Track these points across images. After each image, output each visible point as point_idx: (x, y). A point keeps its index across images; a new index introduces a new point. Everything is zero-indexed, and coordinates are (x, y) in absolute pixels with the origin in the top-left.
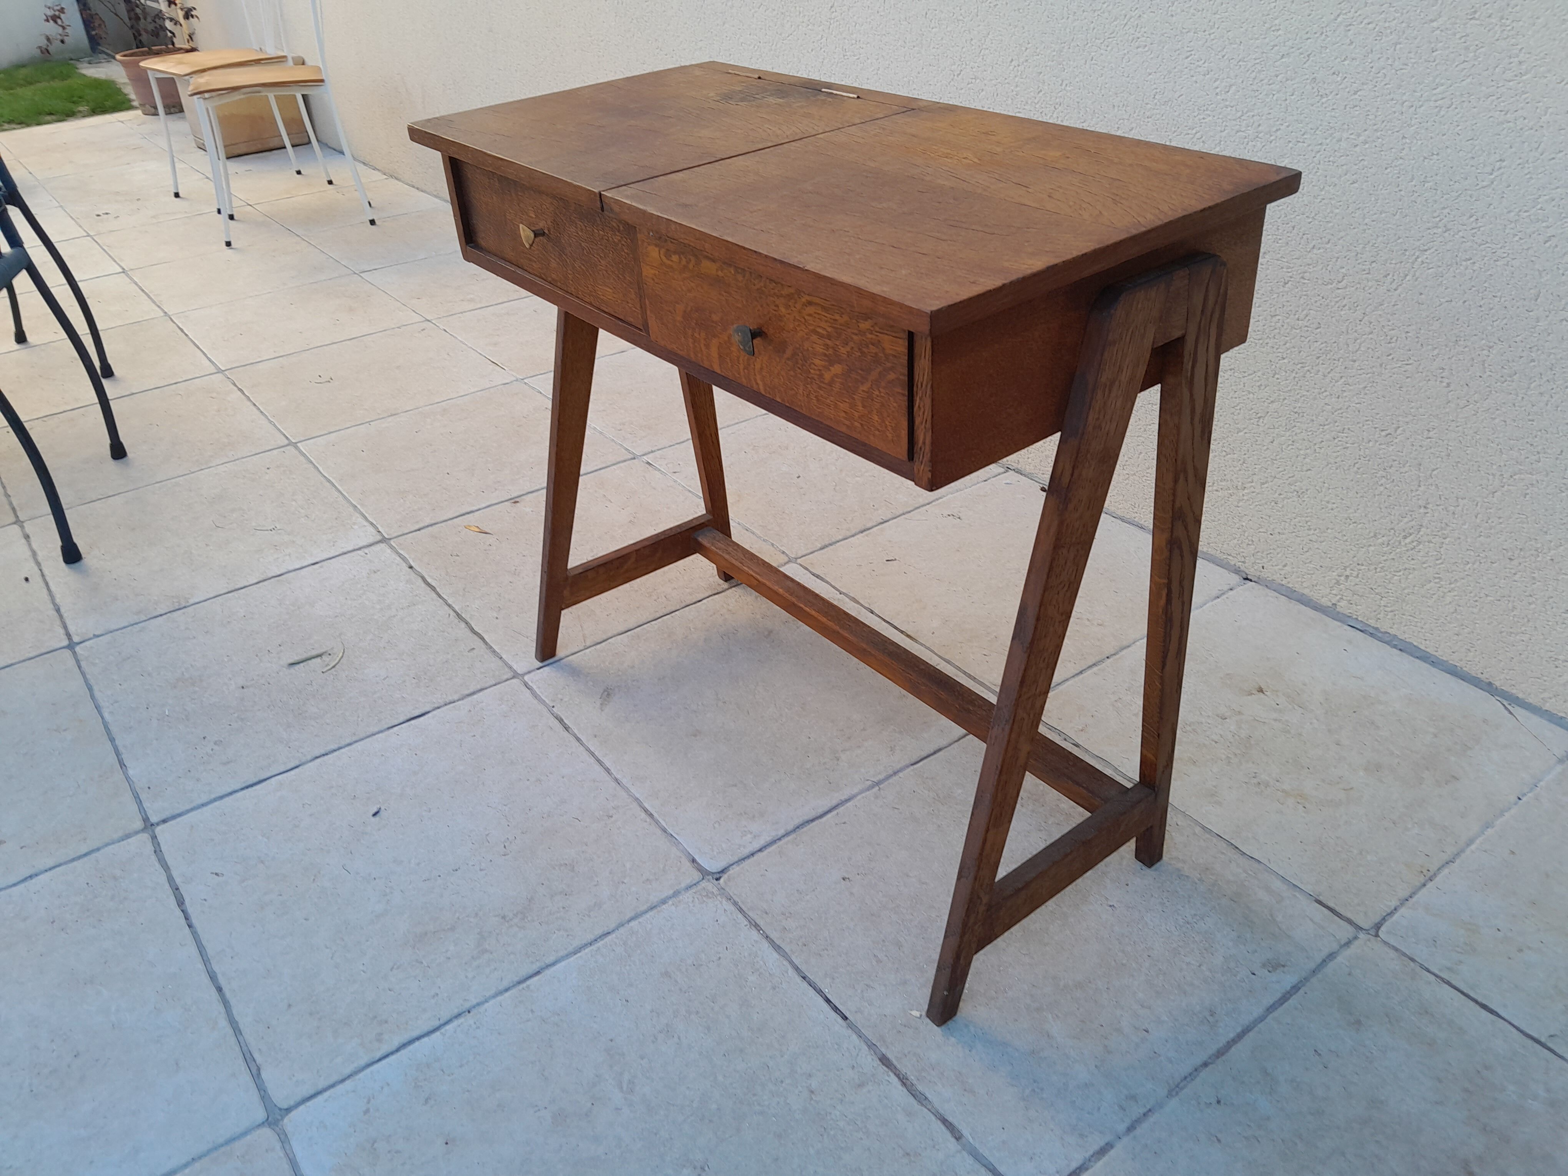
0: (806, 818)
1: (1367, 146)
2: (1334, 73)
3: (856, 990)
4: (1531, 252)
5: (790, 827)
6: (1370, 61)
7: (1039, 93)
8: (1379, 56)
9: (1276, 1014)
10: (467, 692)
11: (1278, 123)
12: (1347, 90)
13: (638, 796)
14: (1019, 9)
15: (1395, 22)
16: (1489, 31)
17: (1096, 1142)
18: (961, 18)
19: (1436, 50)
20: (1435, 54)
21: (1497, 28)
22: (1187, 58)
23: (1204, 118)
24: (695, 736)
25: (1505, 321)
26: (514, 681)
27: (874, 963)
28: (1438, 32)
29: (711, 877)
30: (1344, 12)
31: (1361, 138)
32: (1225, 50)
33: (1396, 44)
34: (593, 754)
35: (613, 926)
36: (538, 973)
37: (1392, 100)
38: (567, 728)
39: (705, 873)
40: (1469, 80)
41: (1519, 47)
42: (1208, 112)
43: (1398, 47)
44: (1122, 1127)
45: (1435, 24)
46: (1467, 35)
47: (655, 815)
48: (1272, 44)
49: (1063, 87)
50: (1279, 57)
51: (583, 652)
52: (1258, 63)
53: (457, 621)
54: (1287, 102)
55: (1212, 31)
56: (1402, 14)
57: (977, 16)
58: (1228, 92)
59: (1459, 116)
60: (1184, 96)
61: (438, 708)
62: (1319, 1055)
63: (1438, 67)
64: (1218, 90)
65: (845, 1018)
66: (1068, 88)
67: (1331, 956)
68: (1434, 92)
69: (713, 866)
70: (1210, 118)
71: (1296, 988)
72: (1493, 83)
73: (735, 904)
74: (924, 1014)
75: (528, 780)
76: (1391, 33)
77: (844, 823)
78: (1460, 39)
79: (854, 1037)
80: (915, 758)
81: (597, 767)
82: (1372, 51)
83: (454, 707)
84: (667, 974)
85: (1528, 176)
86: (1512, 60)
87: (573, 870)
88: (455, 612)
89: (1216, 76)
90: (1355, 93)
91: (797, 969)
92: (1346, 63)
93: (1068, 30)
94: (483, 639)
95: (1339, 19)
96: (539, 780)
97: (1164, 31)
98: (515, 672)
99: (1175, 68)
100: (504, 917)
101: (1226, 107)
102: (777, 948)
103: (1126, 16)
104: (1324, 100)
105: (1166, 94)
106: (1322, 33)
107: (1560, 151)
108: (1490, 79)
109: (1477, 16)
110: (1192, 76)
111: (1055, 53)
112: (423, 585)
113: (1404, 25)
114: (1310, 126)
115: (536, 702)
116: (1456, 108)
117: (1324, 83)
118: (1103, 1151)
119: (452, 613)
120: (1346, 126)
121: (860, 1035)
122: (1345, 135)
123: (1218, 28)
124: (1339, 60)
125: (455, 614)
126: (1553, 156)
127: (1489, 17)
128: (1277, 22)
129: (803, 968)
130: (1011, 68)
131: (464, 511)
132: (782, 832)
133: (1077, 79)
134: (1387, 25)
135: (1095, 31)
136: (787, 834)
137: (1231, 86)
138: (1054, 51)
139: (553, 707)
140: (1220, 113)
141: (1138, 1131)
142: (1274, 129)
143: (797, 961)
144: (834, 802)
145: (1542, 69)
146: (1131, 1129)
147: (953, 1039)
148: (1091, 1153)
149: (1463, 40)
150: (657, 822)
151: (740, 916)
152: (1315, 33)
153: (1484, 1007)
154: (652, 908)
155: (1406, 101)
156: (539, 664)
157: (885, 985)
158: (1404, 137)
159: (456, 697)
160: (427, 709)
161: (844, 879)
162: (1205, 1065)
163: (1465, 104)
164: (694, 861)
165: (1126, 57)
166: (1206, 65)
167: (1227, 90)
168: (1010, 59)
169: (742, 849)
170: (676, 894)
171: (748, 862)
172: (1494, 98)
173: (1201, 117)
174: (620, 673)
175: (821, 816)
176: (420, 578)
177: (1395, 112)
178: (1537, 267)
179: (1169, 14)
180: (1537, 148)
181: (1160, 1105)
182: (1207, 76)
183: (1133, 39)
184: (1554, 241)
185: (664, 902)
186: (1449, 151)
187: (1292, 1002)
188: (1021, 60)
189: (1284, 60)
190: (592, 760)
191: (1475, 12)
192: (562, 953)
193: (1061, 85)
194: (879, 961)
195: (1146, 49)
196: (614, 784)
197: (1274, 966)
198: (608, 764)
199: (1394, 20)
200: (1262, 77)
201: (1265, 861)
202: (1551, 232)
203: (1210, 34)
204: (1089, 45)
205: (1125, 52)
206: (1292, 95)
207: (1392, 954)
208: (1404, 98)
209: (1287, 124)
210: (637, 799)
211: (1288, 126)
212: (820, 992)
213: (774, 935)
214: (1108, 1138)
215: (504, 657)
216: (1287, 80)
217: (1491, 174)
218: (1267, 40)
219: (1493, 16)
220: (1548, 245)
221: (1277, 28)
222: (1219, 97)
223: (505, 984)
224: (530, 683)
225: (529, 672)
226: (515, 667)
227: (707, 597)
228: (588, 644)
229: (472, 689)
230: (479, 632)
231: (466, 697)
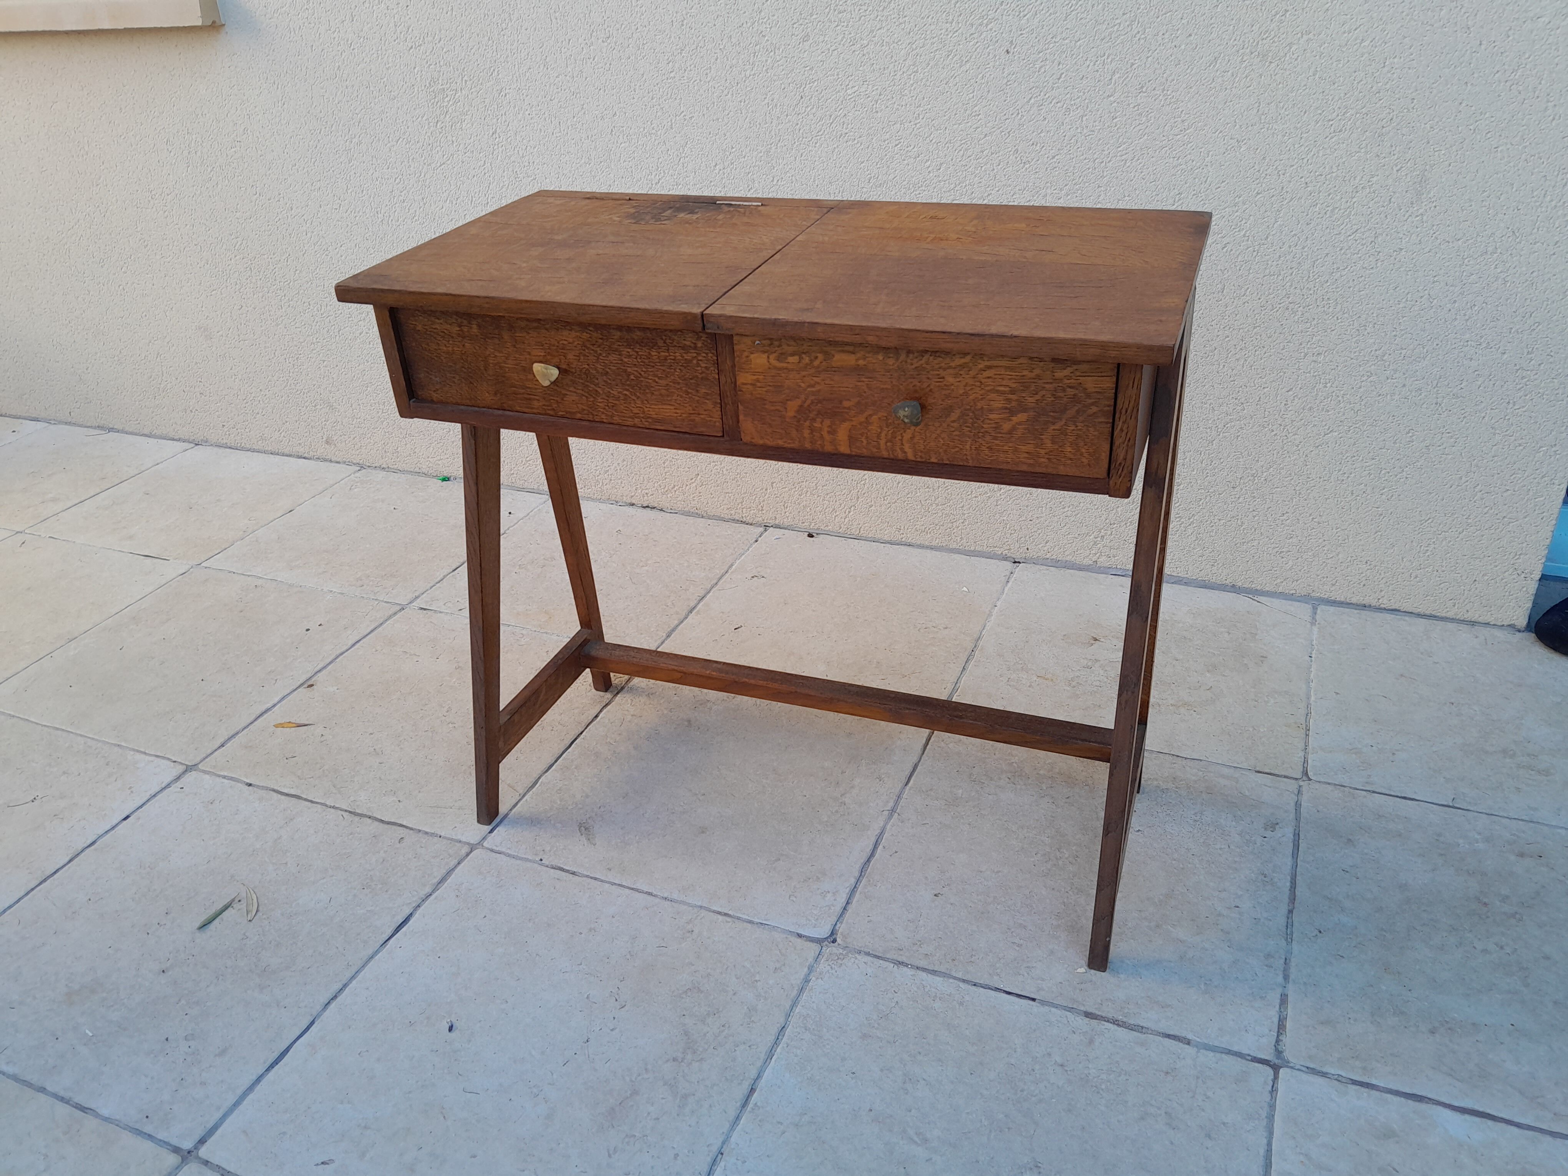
0: (862, 861)
1: (1069, 197)
2: (1033, 144)
3: (1023, 975)
4: (1213, 258)
5: (857, 874)
6: (1062, 131)
7: (749, 190)
8: (1069, 127)
9: (1300, 858)
10: (436, 881)
11: (989, 189)
12: (1046, 156)
13: (699, 904)
14: (718, 119)
15: (1078, 100)
16: (1155, 100)
17: (1274, 997)
18: (654, 131)
19: (1116, 118)
20: (1115, 121)
21: (1161, 97)
22: (896, 145)
23: (920, 194)
24: (703, 832)
25: (1201, 312)
26: (477, 852)
27: (1017, 948)
28: (1115, 104)
29: (826, 943)
30: (1035, 96)
31: (1063, 192)
32: (932, 136)
33: (1082, 116)
34: (622, 886)
35: (782, 1020)
36: (752, 1090)
37: (1085, 159)
38: (572, 875)
39: (819, 941)
40: (1146, 137)
41: (1180, 110)
42: (923, 188)
43: (1084, 119)
44: (1280, 979)
45: (1112, 98)
46: (1139, 105)
47: (730, 912)
48: (975, 126)
49: (775, 183)
50: (983, 136)
51: (524, 799)
52: (964, 143)
53: (357, 819)
54: (995, 171)
55: (918, 121)
56: (1084, 93)
57: (672, 128)
58: (940, 169)
59: (1141, 165)
60: (898, 177)
61: (419, 906)
62: (1347, 872)
63: (1120, 131)
64: (930, 169)
65: (1034, 1000)
66: (779, 183)
67: (1298, 805)
68: (1119, 149)
69: (823, 931)
70: (926, 193)
71: (1297, 836)
72: (1164, 138)
73: (868, 954)
74: (1086, 968)
75: (581, 933)
76: (1077, 108)
77: (896, 852)
78: (1134, 107)
79: (1053, 1010)
80: (905, 781)
81: (637, 895)
82: (1063, 123)
83: (436, 898)
84: (865, 1036)
85: (1202, 203)
86: (1176, 120)
87: (700, 991)
88: (346, 811)
89: (927, 158)
90: (1054, 157)
91: (964, 981)
92: (1042, 135)
93: (773, 133)
94: (403, 826)
95: (1032, 101)
96: (592, 929)
97: (871, 125)
98: (468, 844)
99: (886, 155)
100: (675, 1060)
101: (940, 181)
102: (934, 972)
103: (831, 116)
104: (1027, 166)
105: (880, 177)
106: (1018, 114)
107: (1223, 182)
108: (1161, 136)
109: (1144, 90)
110: (904, 160)
111: (761, 155)
112: (283, 797)
113: (1087, 101)
114: (1018, 188)
115: (519, 862)
116: (1138, 160)
117: (1026, 153)
118: (1284, 1000)
119: (345, 814)
120: (1049, 184)
121: (1056, 1006)
122: (1049, 191)
123: (923, 119)
124: (1034, 134)
125: (348, 813)
126: (1218, 185)
127: (1154, 89)
128: (976, 108)
129: (967, 977)
130: (717, 171)
131: (258, 713)
132: (853, 881)
133: (788, 175)
134: (1073, 102)
135: (801, 132)
136: (858, 881)
137: (941, 164)
138: (761, 152)
139: (541, 860)
140: (935, 188)
141: (1292, 977)
142: (986, 194)
143: (959, 975)
144: (873, 840)
145: (1200, 124)
146: (1286, 977)
147: (1122, 976)
148: (1278, 1006)
149: (1136, 108)
150: (738, 919)
151: (881, 962)
152: (1012, 114)
153: (1405, 798)
154: (801, 990)
155: (1097, 159)
156: (487, 828)
157: (1040, 961)
158: (1099, 187)
159: (428, 890)
160: (407, 911)
161: (935, 895)
162: (1290, 912)
163: (1145, 156)
164: (800, 936)
165: (836, 150)
166: (915, 149)
167: (938, 168)
168: (714, 164)
169: (833, 908)
170: (811, 969)
171: (848, 915)
172: (1167, 148)
173: (918, 192)
174: (580, 806)
175: (872, 855)
176: (271, 792)
177: (1089, 169)
178: (1219, 268)
179: (874, 111)
180: (1206, 182)
181: (1290, 952)
182: (918, 159)
183: (842, 135)
184: (1229, 247)
185: (807, 980)
186: (1137, 192)
187: (1303, 845)
188: (726, 164)
189: (987, 138)
190: (627, 891)
191: (1142, 87)
192: (759, 1064)
193: (773, 181)
194: (1020, 946)
195: (856, 142)
196: (667, 904)
197: (1272, 826)
198: (645, 888)
199: (1078, 98)
200: (969, 153)
201: (1204, 758)
202: (1225, 241)
203: (916, 124)
204: (797, 143)
205: (835, 146)
206: (999, 165)
207: (1330, 788)
208: (1095, 156)
209: (997, 189)
210: (702, 908)
211: (998, 191)
212: (997, 989)
213: (923, 963)
214: (1279, 991)
215: (443, 834)
216: (992, 154)
217: (1174, 205)
218: (970, 124)
219: (1157, 89)
220: (1225, 250)
221: (977, 113)
222: (931, 174)
223: (732, 1114)
224: (495, 848)
225: (484, 838)
226: (464, 839)
227: (601, 711)
228: (522, 792)
229: (438, 875)
230: (393, 820)
231: (440, 885)
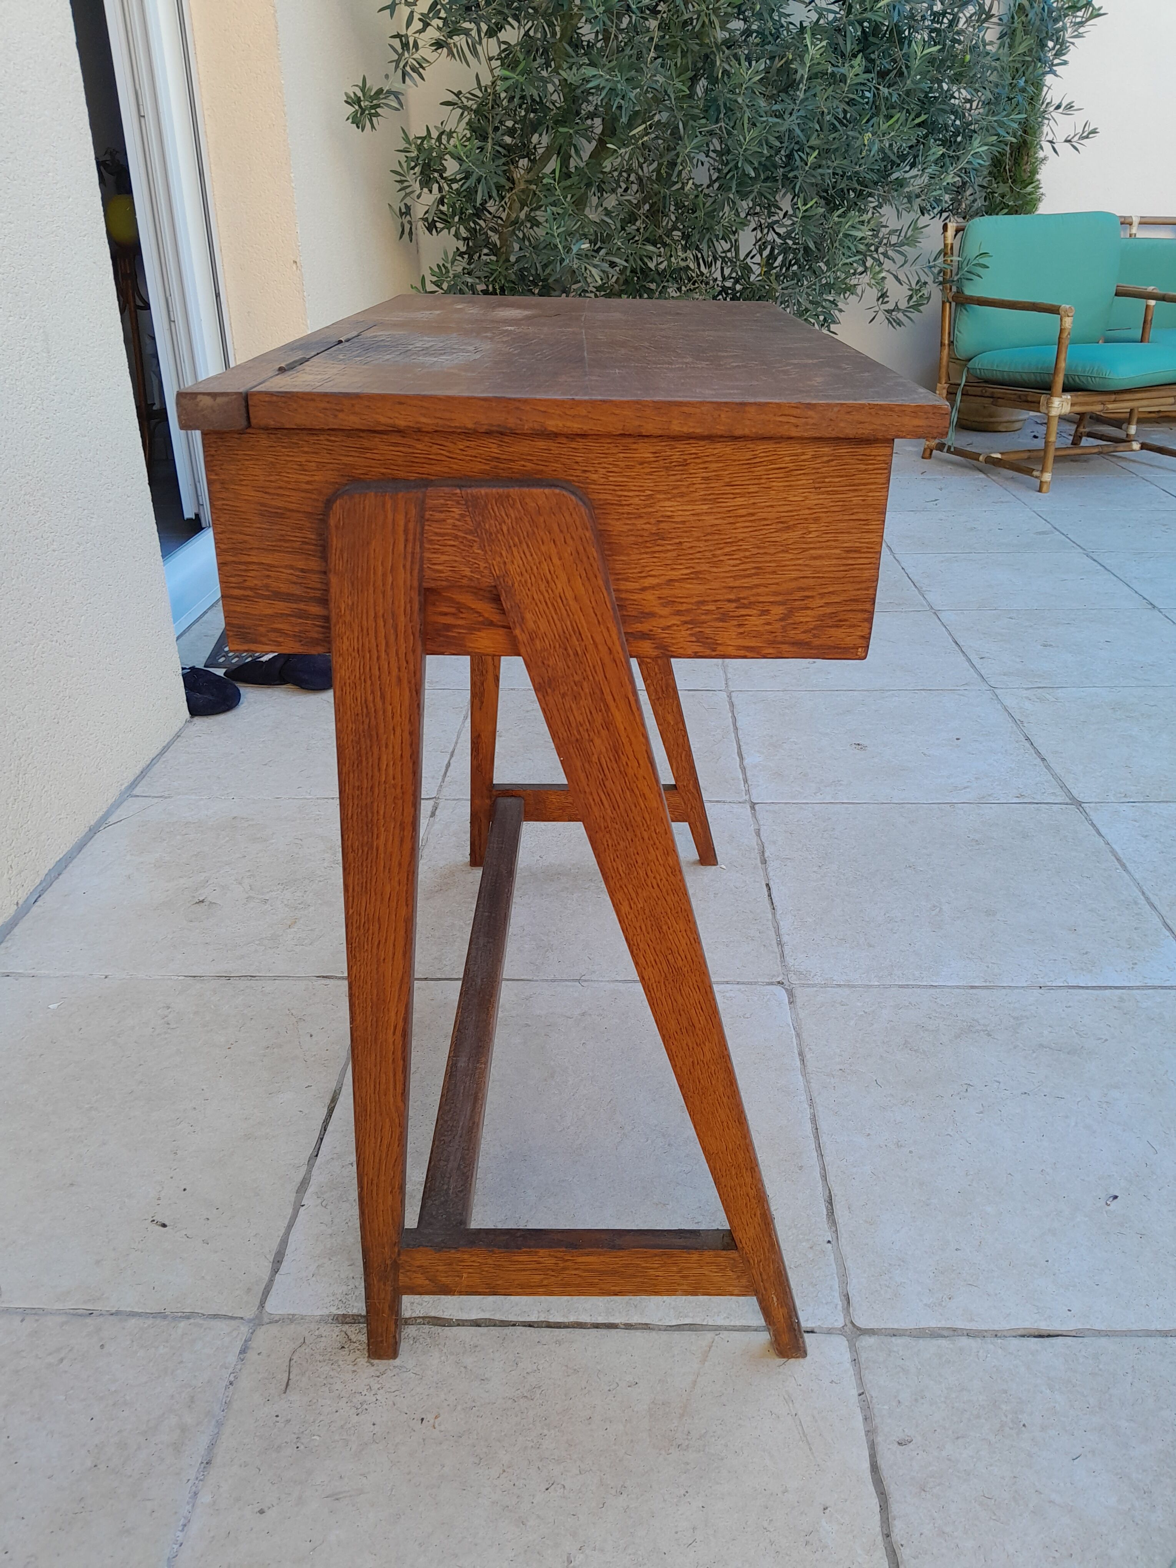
3: (746, 889)
13: (801, 1078)
26: (861, 1323)
27: (720, 894)
29: (787, 985)
34: (819, 1147)
35: (896, 988)
36: (975, 986)
38: (830, 1202)
39: (791, 990)
47: (798, 1052)
51: (726, 1323)
65: (768, 884)
69: (778, 990)
73: (785, 963)
74: (718, 865)
79: (771, 875)
81: (823, 1126)
83: (972, 1320)
91: (774, 912)
94: (875, 1468)
96: (899, 1146)
98: (853, 1348)
102: (777, 926)
115: (849, 1264)
121: (766, 874)
129: (769, 912)
139: (829, 1242)
143: (772, 916)
150: (799, 1044)
151: (788, 954)
154: (854, 987)
157: (726, 884)
159: (965, 1339)
164: (792, 1001)
169: (745, 991)
185: (841, 987)
190: (824, 1139)
194: (716, 894)
198: (809, 1126)
210: (804, 1074)
212: (770, 898)
215: (855, 1392)
224: (840, 1307)
225: (829, 1332)
226: (847, 1356)
227: (461, 1323)
228: (710, 1335)
229: (930, 1346)
230: (871, 1488)
231: (945, 1333)
